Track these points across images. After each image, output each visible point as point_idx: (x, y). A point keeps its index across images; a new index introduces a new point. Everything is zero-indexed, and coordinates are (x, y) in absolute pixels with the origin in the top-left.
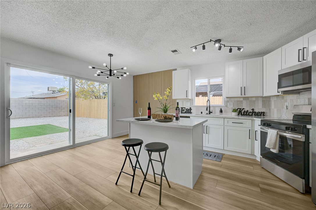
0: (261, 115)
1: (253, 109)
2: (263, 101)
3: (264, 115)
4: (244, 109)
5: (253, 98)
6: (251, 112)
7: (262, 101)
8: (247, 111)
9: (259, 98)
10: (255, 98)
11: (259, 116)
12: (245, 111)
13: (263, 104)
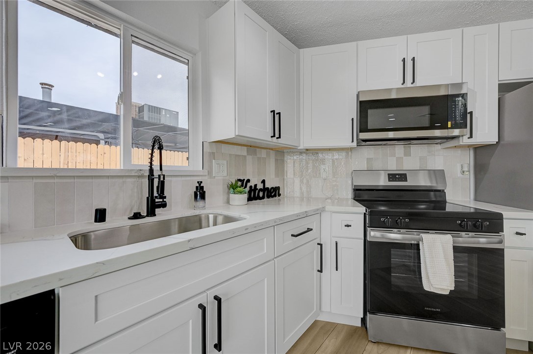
0: (275, 196)
1: (263, 182)
2: (276, 160)
3: (279, 195)
4: (248, 181)
5: (262, 150)
6: (261, 190)
7: (274, 160)
8: (256, 185)
9: (271, 151)
10: (265, 150)
11: (274, 198)
12: (251, 187)
13: (276, 169)
